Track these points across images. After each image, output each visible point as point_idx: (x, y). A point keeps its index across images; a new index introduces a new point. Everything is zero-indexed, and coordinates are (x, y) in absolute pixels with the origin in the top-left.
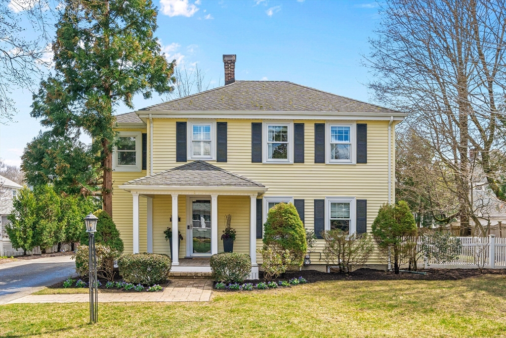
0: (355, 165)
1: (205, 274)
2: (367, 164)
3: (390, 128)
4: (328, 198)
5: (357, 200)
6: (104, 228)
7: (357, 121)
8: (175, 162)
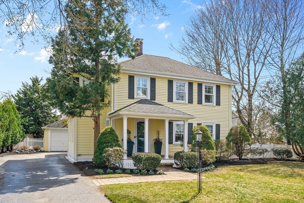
0: (215, 106)
1: (165, 164)
2: (220, 106)
3: (230, 88)
4: (203, 123)
5: (216, 124)
6: (114, 137)
7: (216, 84)
8: (128, 99)
